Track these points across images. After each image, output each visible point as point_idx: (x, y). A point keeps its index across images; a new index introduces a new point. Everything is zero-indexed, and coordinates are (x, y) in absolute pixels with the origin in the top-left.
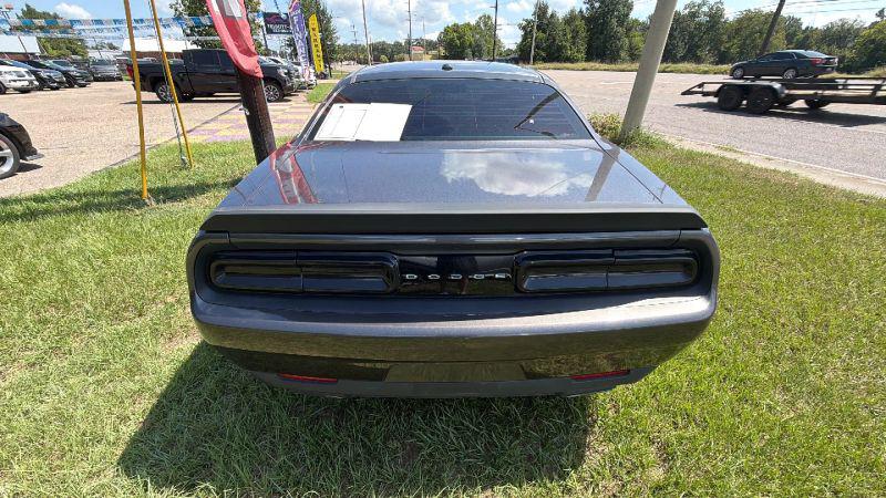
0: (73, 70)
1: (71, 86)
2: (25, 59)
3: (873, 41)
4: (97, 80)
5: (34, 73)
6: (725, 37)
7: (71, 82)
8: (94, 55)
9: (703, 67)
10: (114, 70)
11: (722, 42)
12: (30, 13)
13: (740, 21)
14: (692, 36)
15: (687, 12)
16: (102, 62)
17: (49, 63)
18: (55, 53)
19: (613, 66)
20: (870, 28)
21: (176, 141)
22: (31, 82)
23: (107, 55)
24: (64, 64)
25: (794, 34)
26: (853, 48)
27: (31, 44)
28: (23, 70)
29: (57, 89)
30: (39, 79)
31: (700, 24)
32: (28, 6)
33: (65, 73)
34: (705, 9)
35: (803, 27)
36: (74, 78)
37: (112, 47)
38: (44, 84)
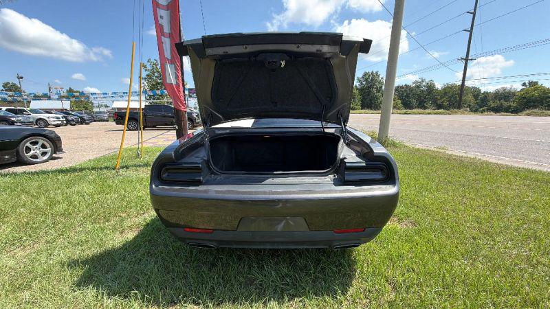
0: (86, 117)
1: (82, 124)
2: (62, 111)
3: (525, 98)
4: (95, 121)
5: (65, 117)
6: (439, 98)
7: (82, 121)
8: (95, 110)
9: (427, 111)
10: (106, 116)
11: (437, 99)
12: (70, 91)
13: (444, 89)
14: (420, 97)
15: (414, 85)
16: (100, 112)
17: (74, 113)
18: (77, 109)
19: (376, 112)
20: (521, 91)
21: (137, 146)
22: (62, 121)
23: (102, 109)
24: (81, 114)
25: (478, 95)
26: (514, 101)
27: (67, 105)
28: (60, 116)
29: (74, 125)
30: (67, 120)
31: (423, 91)
32: (70, 88)
33: (81, 118)
34: (424, 84)
35: (482, 92)
36: (84, 120)
37: (106, 106)
38: (68, 122)
